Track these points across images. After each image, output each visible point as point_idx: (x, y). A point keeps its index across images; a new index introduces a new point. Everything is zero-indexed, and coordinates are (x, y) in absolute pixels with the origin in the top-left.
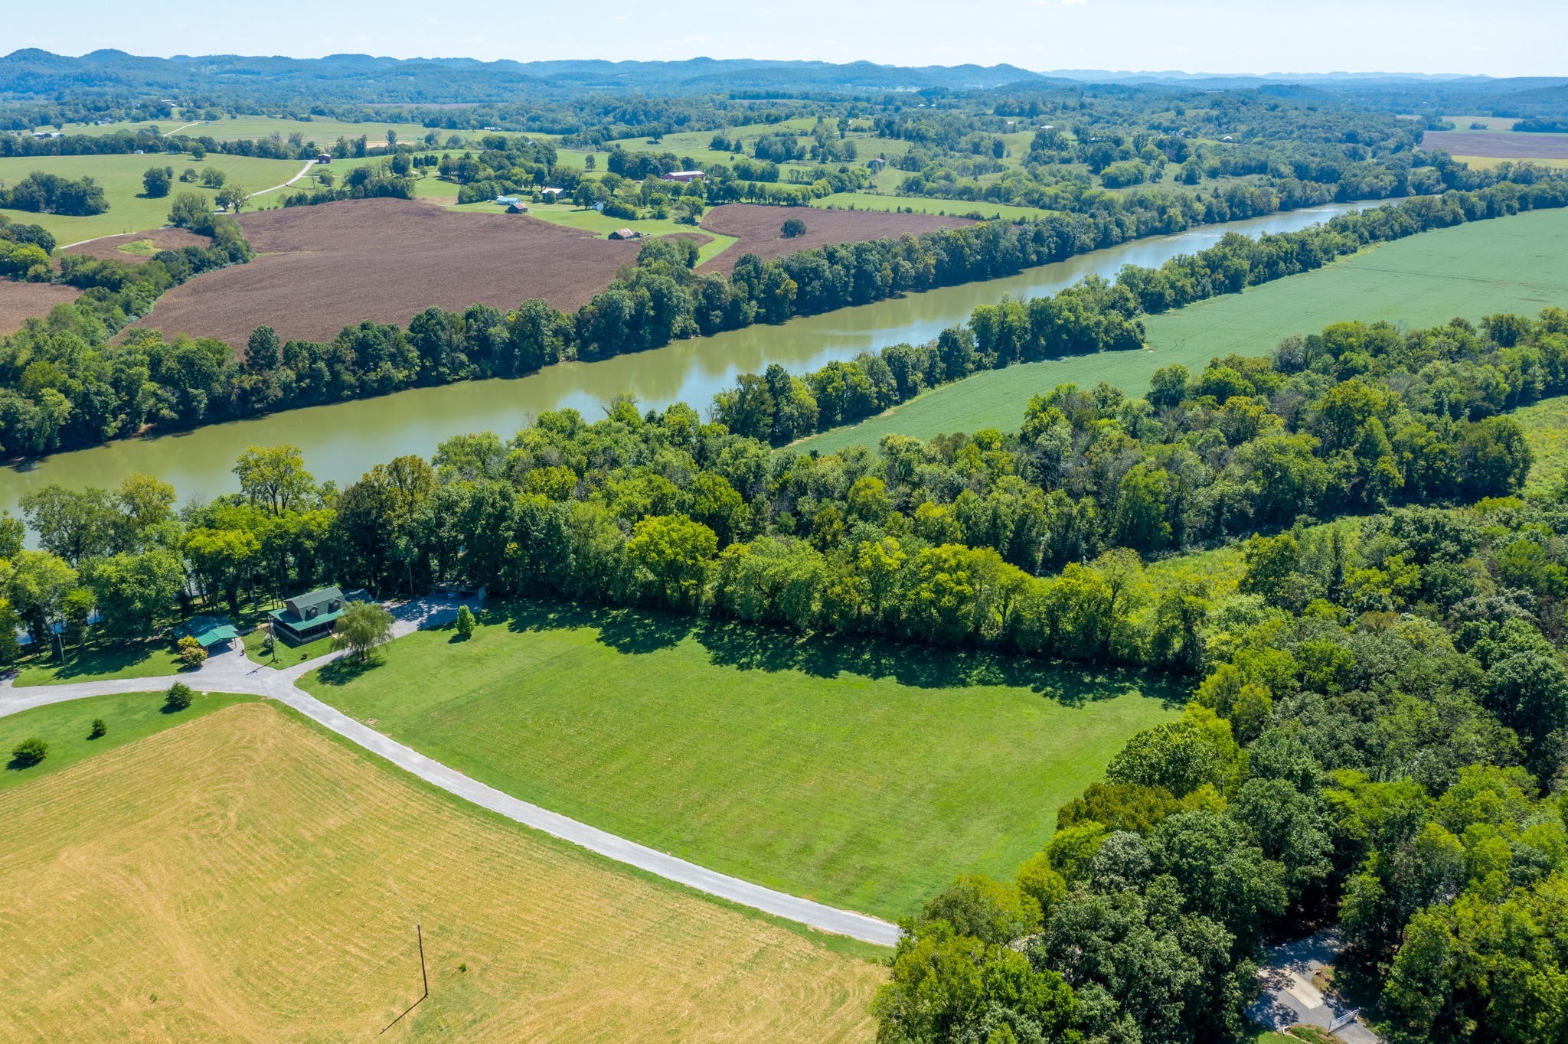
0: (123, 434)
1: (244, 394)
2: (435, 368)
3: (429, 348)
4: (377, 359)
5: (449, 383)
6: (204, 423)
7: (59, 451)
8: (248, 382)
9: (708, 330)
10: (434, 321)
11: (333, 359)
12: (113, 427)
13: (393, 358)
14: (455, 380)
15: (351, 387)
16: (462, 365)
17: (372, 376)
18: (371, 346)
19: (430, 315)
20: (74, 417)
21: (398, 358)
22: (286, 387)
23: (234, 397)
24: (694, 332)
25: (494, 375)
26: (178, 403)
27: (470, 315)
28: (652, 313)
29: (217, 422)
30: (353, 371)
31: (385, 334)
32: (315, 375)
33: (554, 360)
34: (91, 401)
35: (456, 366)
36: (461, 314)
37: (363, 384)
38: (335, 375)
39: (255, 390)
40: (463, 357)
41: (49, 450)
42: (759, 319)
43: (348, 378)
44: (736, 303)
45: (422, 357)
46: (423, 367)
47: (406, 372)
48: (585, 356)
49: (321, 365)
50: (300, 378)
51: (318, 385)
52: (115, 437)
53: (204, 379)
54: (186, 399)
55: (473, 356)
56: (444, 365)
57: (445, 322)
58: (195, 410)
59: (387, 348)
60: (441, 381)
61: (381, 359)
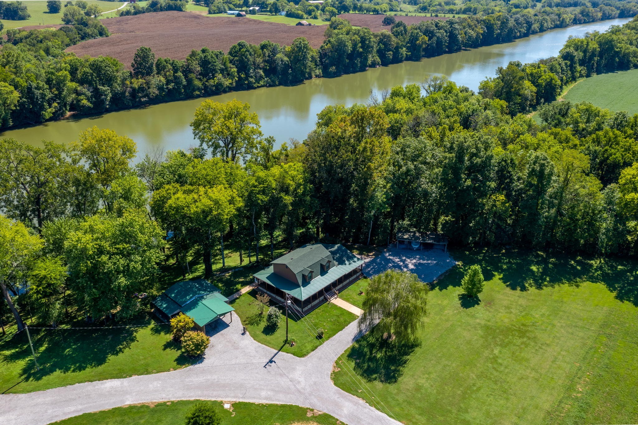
0: (56, 117)
1: (134, 92)
2: (246, 79)
3: (243, 67)
4: (214, 71)
5: (255, 88)
6: (108, 111)
7: (12, 128)
8: (137, 83)
9: (385, 63)
10: (244, 50)
11: (187, 71)
12: (48, 112)
13: (222, 71)
14: (258, 87)
15: (199, 89)
16: (261, 77)
17: (211, 82)
18: (210, 63)
19: (241, 46)
20: (21, 105)
21: (225, 72)
22: (160, 88)
23: (127, 94)
24: (378, 64)
25: (280, 84)
26: (91, 97)
27: (263, 47)
28: (361, 50)
29: (117, 110)
30: (200, 79)
31: (217, 56)
32: (176, 80)
33: (310, 77)
34: (33, 93)
35: (258, 78)
36: (258, 46)
37: (206, 87)
38: (190, 81)
39: (141, 89)
40: (261, 72)
41: (5, 128)
42: (408, 59)
43: (197, 83)
45: (238, 72)
46: (240, 77)
47: (230, 81)
48: (327, 74)
50: (168, 82)
51: (179, 87)
52: (51, 119)
53: (109, 80)
54: (97, 93)
55: (267, 72)
56: (252, 77)
57: (251, 50)
58: (103, 102)
59: (219, 66)
60: (250, 87)
61: (216, 72)
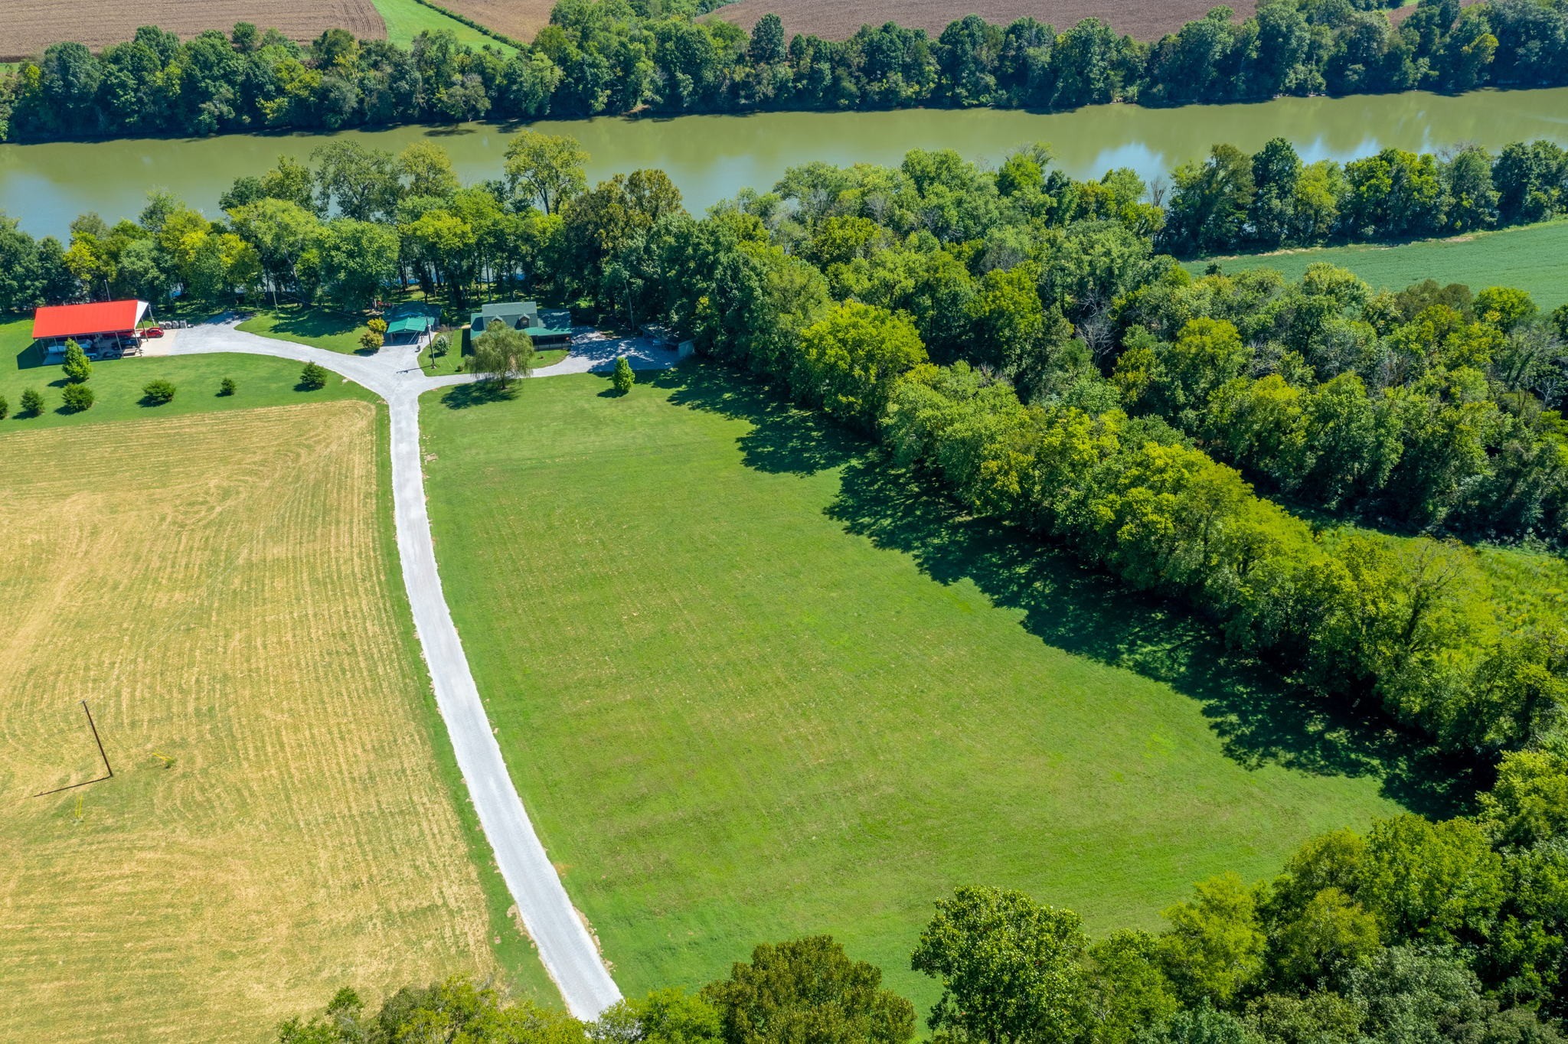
0: (610, 110)
1: (735, 87)
2: (952, 87)
3: (952, 62)
4: (886, 68)
5: (963, 107)
6: (690, 111)
7: (548, 118)
8: (740, 74)
9: (1337, 88)
10: (966, 32)
11: (839, 61)
12: (600, 102)
13: (906, 69)
14: (971, 106)
15: (850, 96)
16: (987, 89)
17: (875, 87)
18: (884, 52)
19: (967, 24)
20: (565, 87)
21: (914, 71)
22: (781, 87)
23: (724, 88)
24: (1317, 90)
25: (1017, 108)
26: (664, 86)
27: (1013, 30)
28: (1254, 55)
29: (703, 113)
30: (858, 78)
31: (905, 40)
32: (815, 76)
33: (1105, 98)
34: (585, 72)
35: (978, 90)
36: (1002, 27)
37: (864, 95)
38: (836, 80)
39: (745, 84)
40: (991, 80)
41: (540, 116)
42: (1425, 84)
43: (849, 85)
44: (1394, 59)
45: (940, 74)
46: (939, 86)
47: (917, 87)
48: (1146, 100)
49: (825, 66)
50: (798, 78)
51: (815, 88)
52: (603, 113)
53: (693, 64)
54: (673, 83)
55: (1004, 81)
56: (964, 86)
57: (979, 34)
58: (681, 98)
59: (903, 57)
60: (956, 103)
61: (891, 69)
